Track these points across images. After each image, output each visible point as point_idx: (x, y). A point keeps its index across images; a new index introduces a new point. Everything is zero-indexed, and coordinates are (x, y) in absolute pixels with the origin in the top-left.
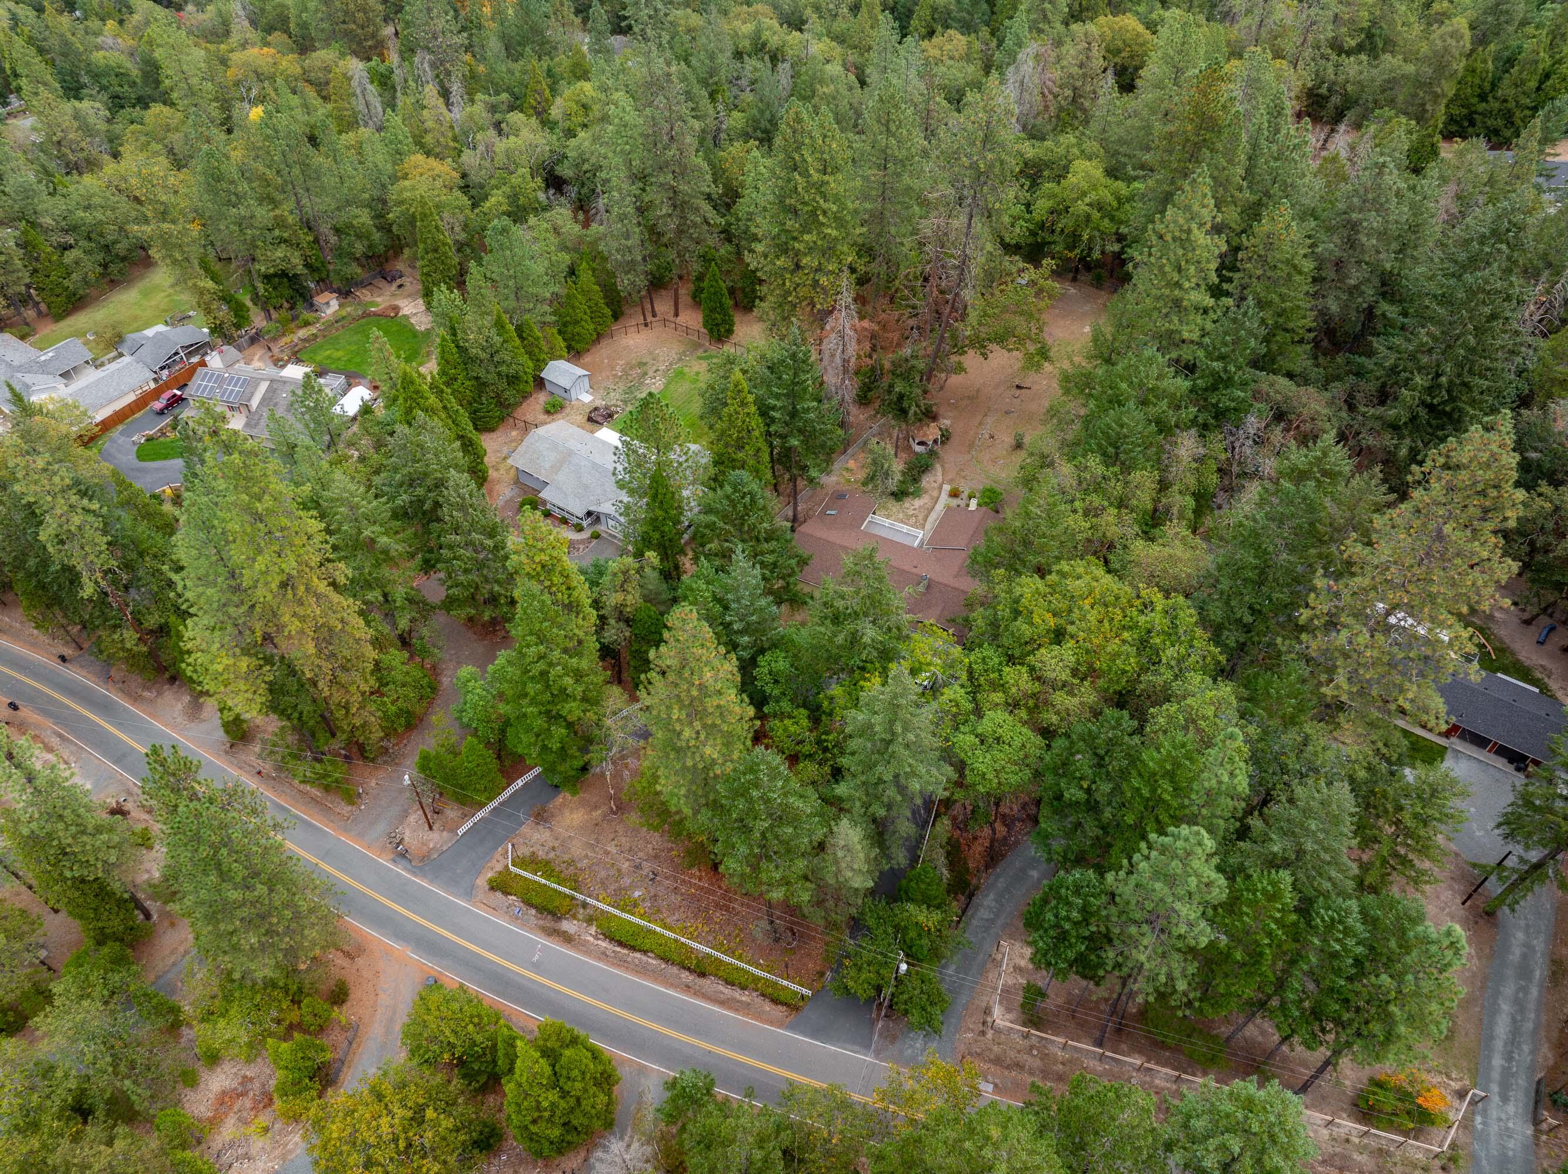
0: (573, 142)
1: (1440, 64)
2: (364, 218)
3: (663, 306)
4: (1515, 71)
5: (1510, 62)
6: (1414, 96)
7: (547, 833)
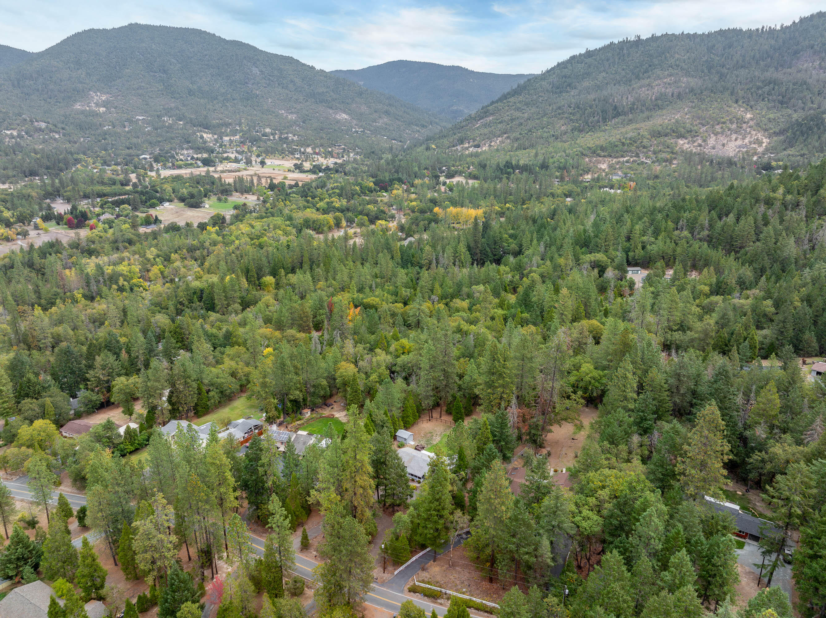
0: (399, 359)
1: (706, 334)
2: (324, 382)
3: (435, 414)
4: (734, 336)
5: (732, 334)
6: (700, 344)
7: (427, 574)
